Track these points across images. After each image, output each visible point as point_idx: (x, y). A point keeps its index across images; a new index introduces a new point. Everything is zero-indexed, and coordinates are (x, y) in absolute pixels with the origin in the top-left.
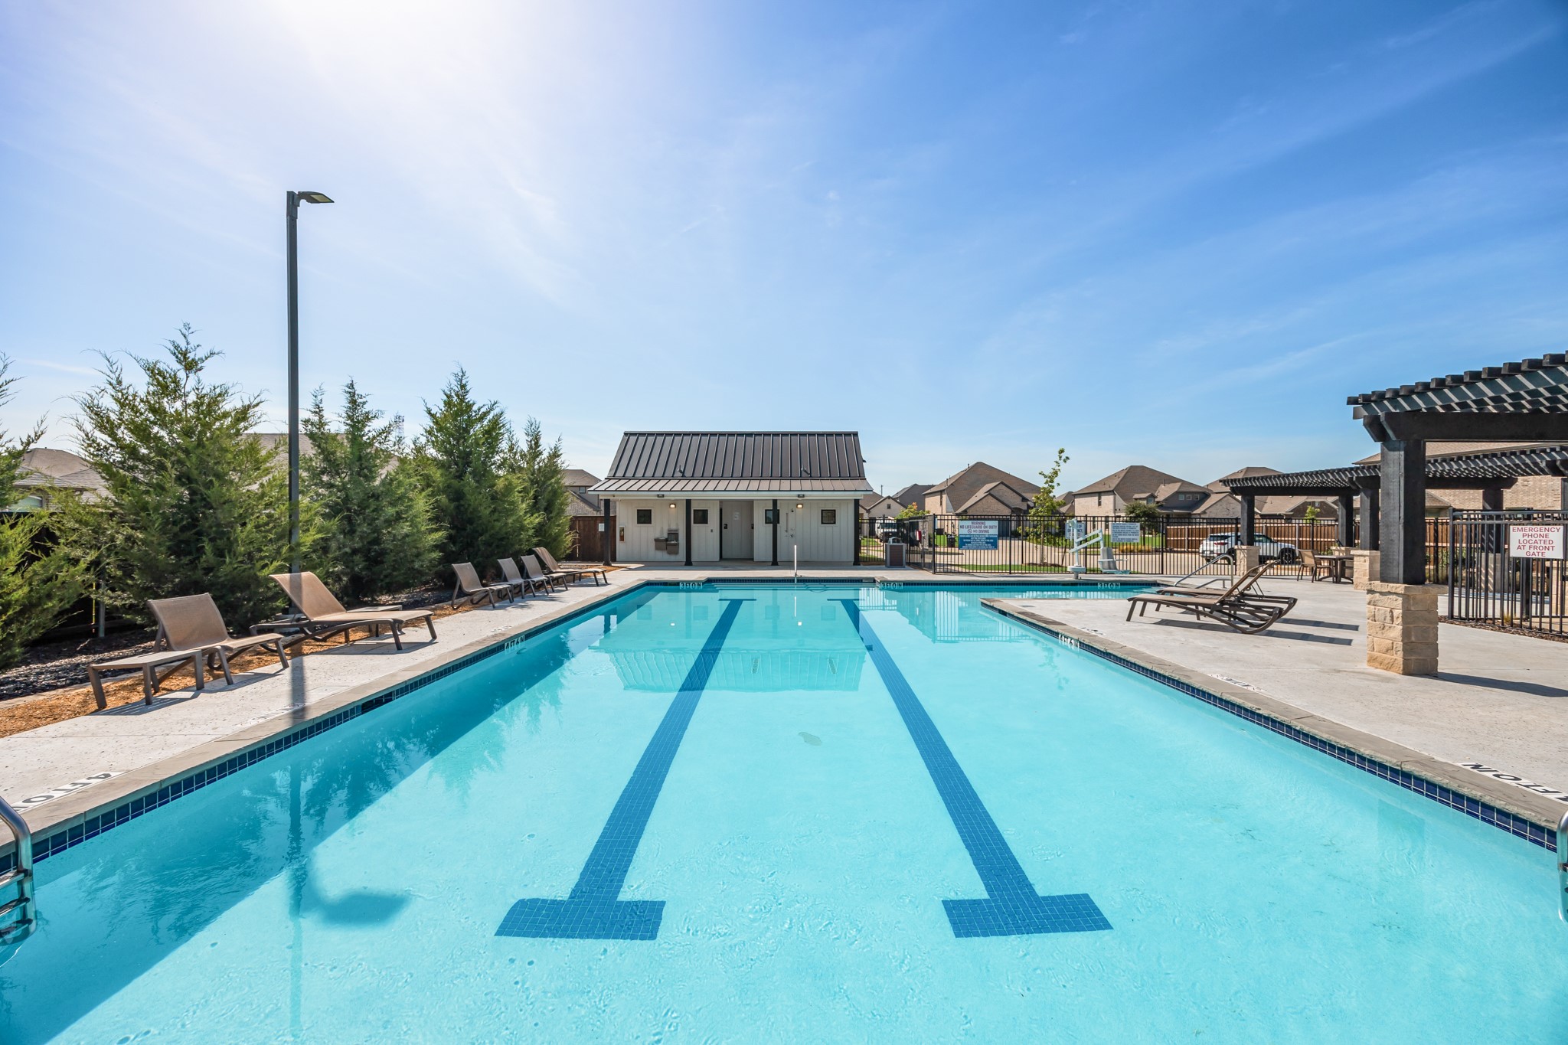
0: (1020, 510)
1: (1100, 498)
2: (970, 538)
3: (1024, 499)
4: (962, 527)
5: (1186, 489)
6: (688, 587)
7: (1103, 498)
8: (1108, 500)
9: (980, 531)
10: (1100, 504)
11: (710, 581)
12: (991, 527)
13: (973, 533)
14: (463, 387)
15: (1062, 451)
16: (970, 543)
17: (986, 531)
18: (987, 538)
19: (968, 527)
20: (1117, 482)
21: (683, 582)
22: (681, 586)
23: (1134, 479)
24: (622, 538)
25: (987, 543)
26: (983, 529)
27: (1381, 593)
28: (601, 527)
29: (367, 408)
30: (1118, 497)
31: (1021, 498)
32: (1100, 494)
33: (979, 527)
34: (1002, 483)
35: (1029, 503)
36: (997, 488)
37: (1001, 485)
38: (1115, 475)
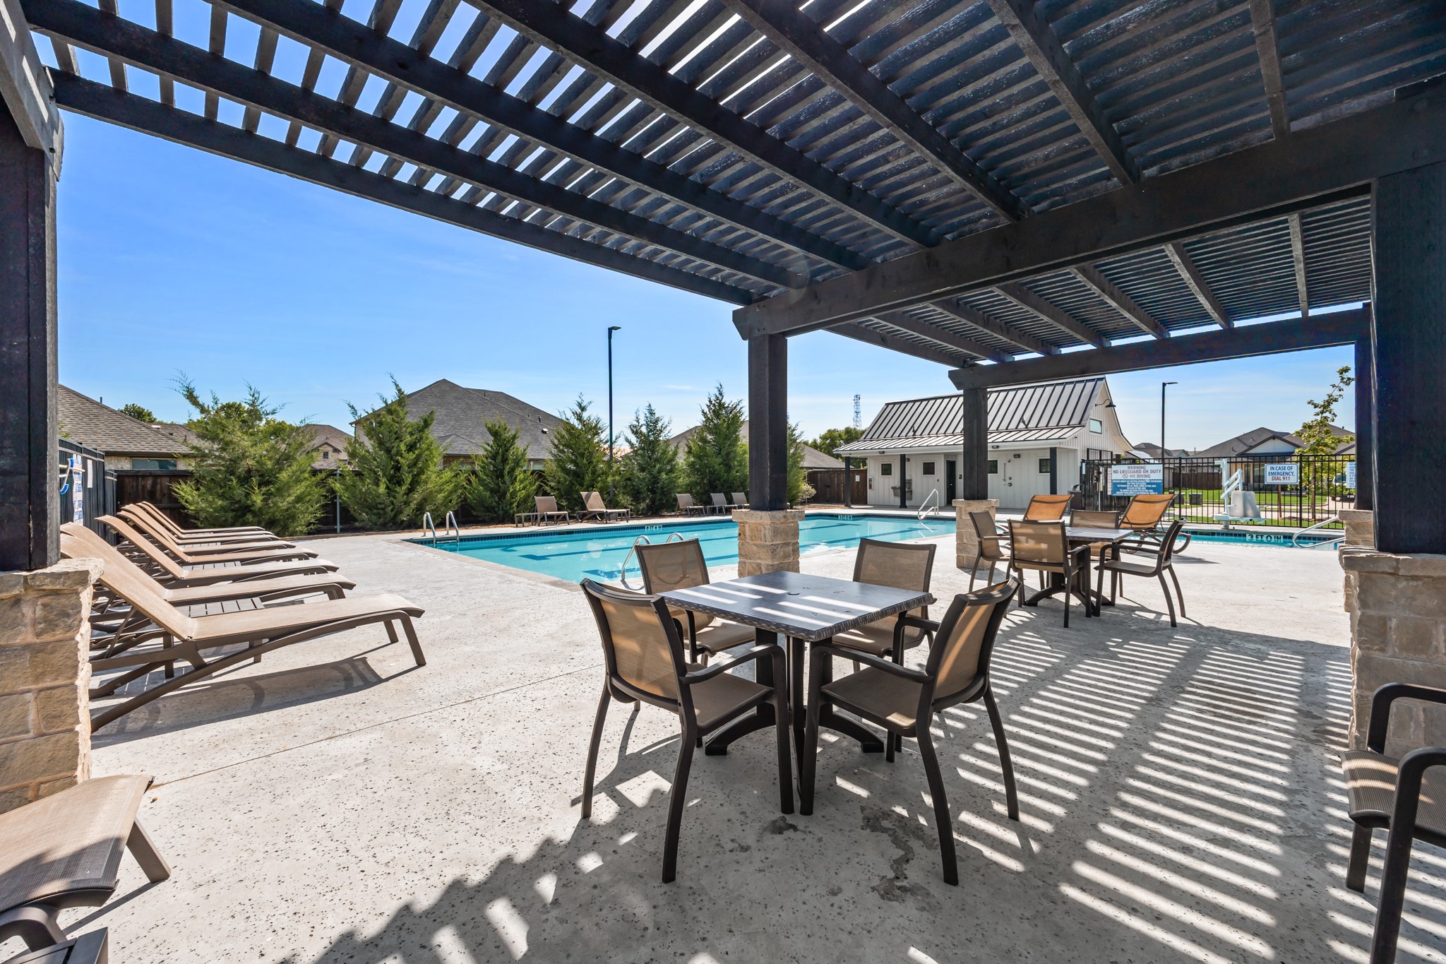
2: (1125, 484)
9: (1139, 476)
12: (1153, 471)
13: (1129, 478)
14: (721, 394)
16: (1126, 488)
18: (1147, 484)
19: (1123, 472)
24: (870, 487)
26: (1142, 473)
28: (857, 478)
29: (657, 416)
33: (1137, 472)
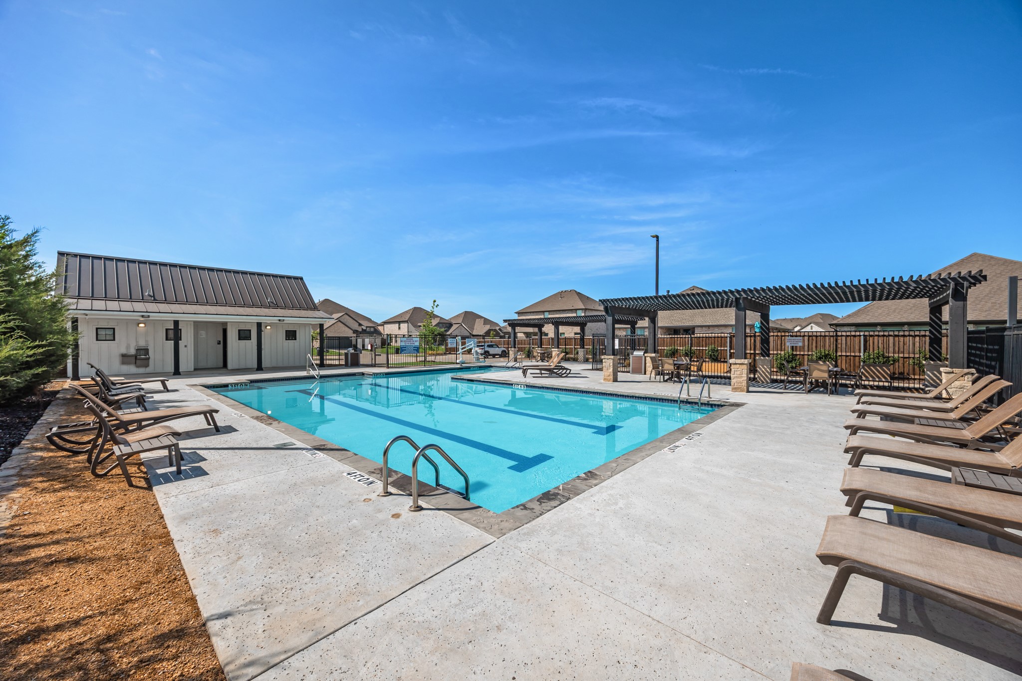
0: (357, 331)
1: (399, 325)
2: (405, 348)
3: (360, 325)
4: (402, 341)
5: (442, 321)
6: (236, 387)
7: (401, 325)
8: (404, 326)
9: (411, 344)
10: (399, 328)
11: (252, 381)
15: (435, 301)
16: (405, 350)
17: (414, 344)
18: (414, 347)
20: (409, 316)
21: (231, 384)
22: (230, 386)
23: (416, 316)
25: (414, 350)
27: (607, 359)
30: (410, 324)
31: (358, 324)
32: (399, 323)
34: (346, 314)
35: (362, 327)
36: (343, 317)
37: (345, 315)
38: (406, 312)
